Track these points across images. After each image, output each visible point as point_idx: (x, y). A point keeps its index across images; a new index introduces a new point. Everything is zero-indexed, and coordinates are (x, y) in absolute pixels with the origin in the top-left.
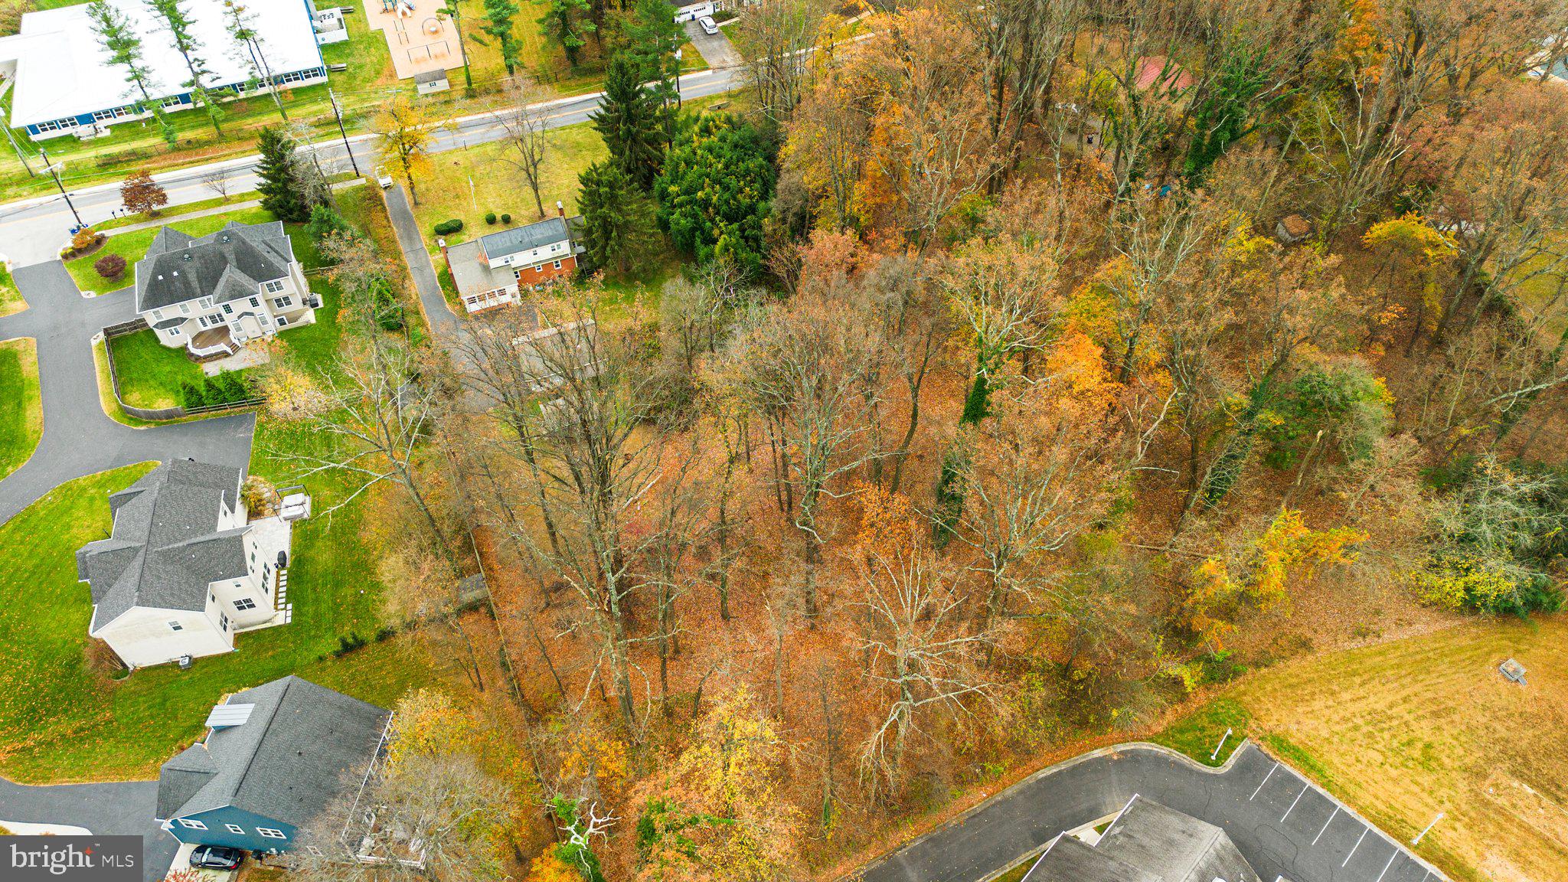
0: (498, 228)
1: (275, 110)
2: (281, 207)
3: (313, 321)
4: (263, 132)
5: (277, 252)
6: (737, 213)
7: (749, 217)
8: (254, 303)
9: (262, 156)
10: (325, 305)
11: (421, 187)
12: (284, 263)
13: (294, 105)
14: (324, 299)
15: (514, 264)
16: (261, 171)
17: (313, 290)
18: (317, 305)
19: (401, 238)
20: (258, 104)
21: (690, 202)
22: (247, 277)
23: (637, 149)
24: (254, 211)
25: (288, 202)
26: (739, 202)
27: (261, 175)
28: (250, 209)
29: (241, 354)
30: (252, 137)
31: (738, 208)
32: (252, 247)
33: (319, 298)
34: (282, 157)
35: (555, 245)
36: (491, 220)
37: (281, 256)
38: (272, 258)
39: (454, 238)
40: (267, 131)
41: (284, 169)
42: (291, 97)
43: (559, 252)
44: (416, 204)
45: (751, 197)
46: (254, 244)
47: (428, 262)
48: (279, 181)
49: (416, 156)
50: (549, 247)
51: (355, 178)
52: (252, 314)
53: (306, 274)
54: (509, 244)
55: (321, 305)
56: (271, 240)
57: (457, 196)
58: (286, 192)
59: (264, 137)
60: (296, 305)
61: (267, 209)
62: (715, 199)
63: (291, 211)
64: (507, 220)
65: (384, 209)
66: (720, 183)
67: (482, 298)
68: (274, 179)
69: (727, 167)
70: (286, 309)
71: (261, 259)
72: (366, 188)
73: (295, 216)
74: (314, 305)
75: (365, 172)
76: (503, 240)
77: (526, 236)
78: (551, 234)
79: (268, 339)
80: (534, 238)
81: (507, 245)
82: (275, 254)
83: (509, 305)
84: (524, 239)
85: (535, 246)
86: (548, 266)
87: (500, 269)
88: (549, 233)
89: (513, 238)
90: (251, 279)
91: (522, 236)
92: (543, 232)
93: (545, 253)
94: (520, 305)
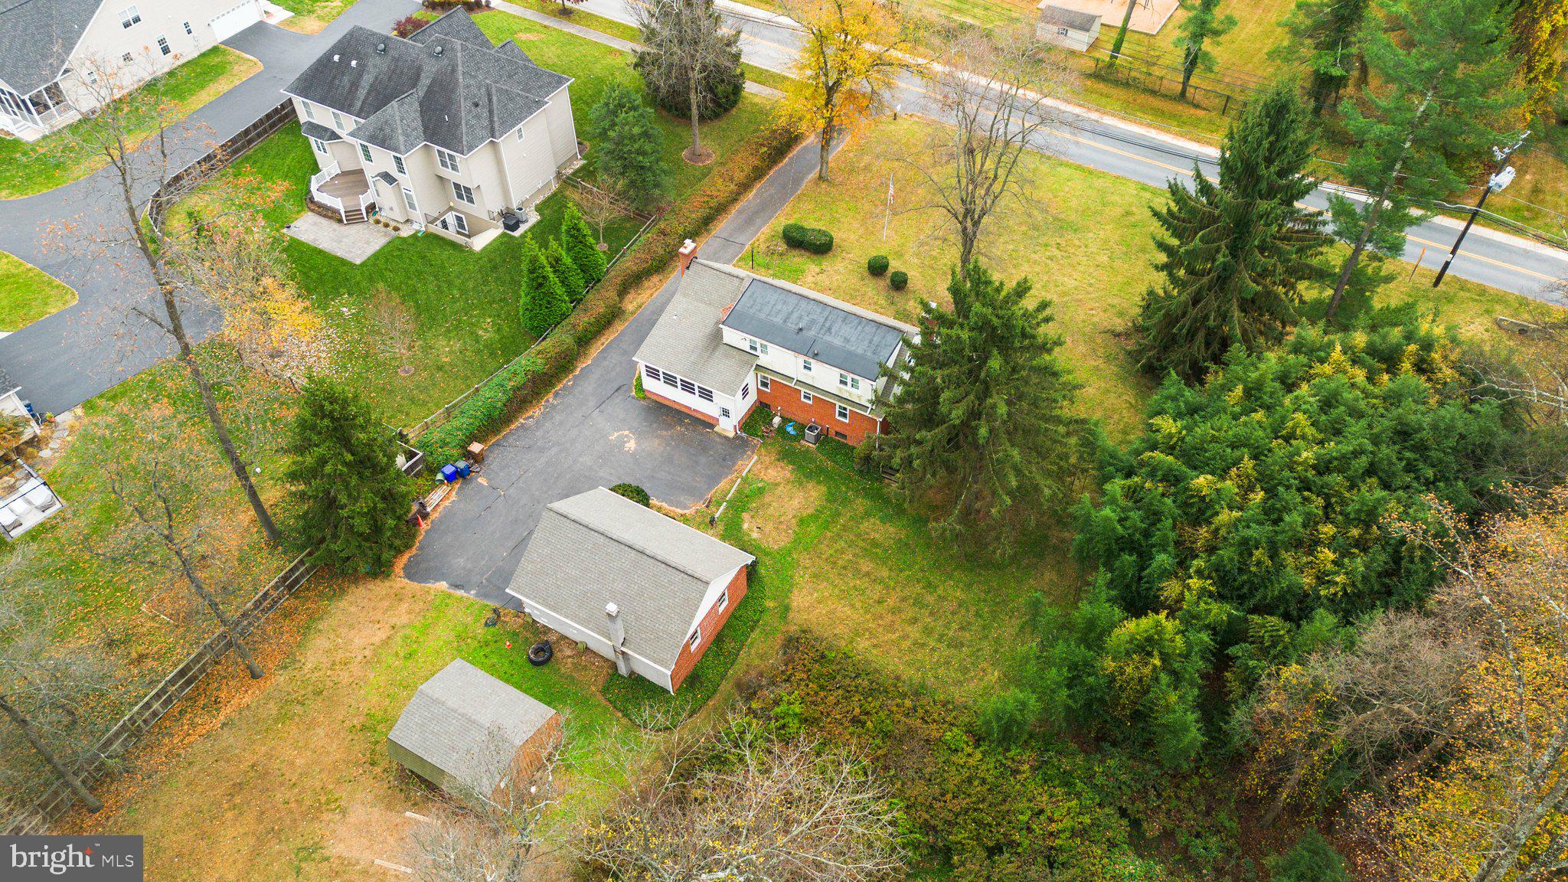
0: (875, 289)
3: (480, 247)
6: (1254, 589)
7: (1273, 620)
8: (400, 165)
14: (534, 227)
15: (764, 360)
18: (514, 229)
19: (741, 212)
21: (1172, 479)
23: (1212, 302)
26: (1280, 566)
29: (356, 230)
31: (1267, 579)
33: (532, 220)
35: (849, 377)
36: (877, 269)
43: (847, 392)
44: (821, 177)
45: (1322, 579)
50: (836, 373)
52: (394, 181)
53: (565, 181)
54: (780, 320)
55: (519, 232)
62: (1225, 516)
64: (895, 282)
66: (1271, 492)
67: (670, 380)
69: (1323, 467)
74: (512, 226)
76: (779, 307)
77: (818, 327)
78: (860, 351)
79: (406, 232)
80: (827, 338)
81: (775, 320)
82: (486, 114)
83: (712, 426)
84: (809, 329)
85: (813, 353)
86: (823, 403)
87: (735, 352)
88: (859, 348)
89: (795, 315)
90: (421, 129)
91: (813, 322)
92: (853, 339)
93: (825, 377)
94: (726, 438)
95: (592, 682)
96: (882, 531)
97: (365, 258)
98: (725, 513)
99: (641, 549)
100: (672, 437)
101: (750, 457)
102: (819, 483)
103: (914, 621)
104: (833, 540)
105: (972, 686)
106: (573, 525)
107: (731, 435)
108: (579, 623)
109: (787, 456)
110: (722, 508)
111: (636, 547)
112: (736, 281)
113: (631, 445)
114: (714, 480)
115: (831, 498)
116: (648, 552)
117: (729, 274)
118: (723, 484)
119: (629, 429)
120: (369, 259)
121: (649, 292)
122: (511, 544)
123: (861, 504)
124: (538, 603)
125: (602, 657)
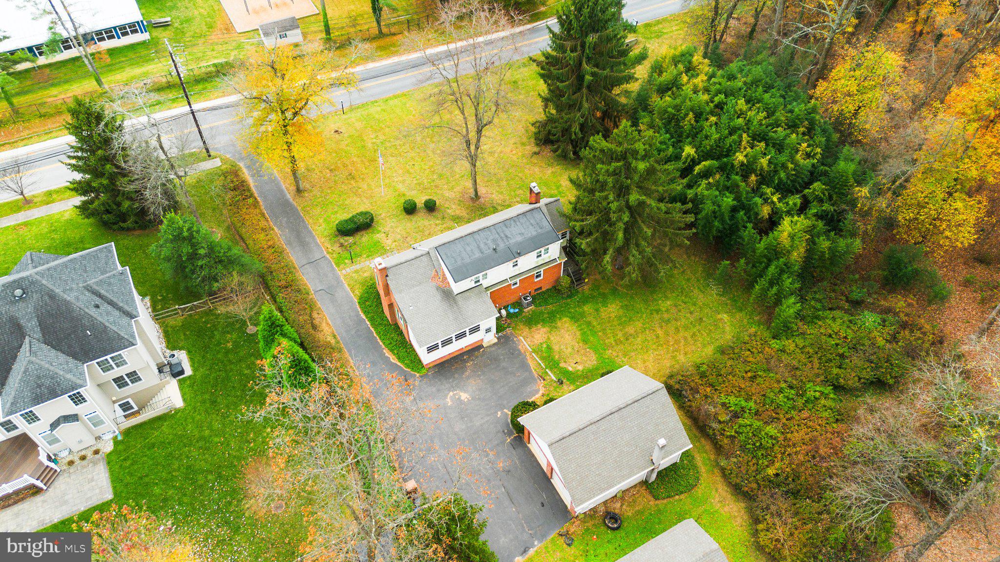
0: (421, 220)
1: (87, 75)
2: (108, 212)
3: (179, 403)
4: (73, 105)
5: (111, 303)
7: (813, 186)
8: (78, 399)
9: (72, 139)
10: (195, 370)
11: (301, 166)
12: (125, 320)
13: (110, 68)
14: (191, 360)
15: (485, 283)
16: (73, 162)
17: (172, 343)
18: (182, 372)
19: (289, 243)
20: (63, 70)
21: (720, 169)
22: (62, 357)
24: (67, 216)
25: (119, 205)
27: (76, 168)
28: (62, 213)
29: (60, 485)
30: (59, 113)
32: (67, 303)
33: (182, 357)
34: (107, 142)
35: (540, 251)
36: (410, 209)
37: (120, 309)
38: (106, 317)
39: (364, 239)
40: (79, 103)
41: (109, 159)
42: (108, 60)
43: (545, 258)
44: (299, 191)
46: (70, 297)
47: (337, 279)
48: (102, 175)
49: (300, 128)
50: (534, 254)
51: (204, 160)
52: (74, 418)
53: (157, 318)
54: (477, 255)
55: (188, 372)
56: (98, 283)
57: (351, 176)
58: (113, 191)
59: (74, 113)
60: (150, 377)
61: (87, 217)
63: (123, 217)
64: (431, 207)
65: (256, 204)
67: (447, 342)
68: (97, 174)
70: (132, 388)
71: (85, 322)
72: (225, 174)
73: (129, 223)
74: (177, 372)
75: (216, 150)
76: (468, 249)
77: (500, 240)
78: (534, 233)
79: (108, 447)
80: (512, 241)
81: (476, 256)
82: (110, 308)
83: (481, 346)
84: (498, 245)
85: (515, 254)
86: (527, 279)
87: (468, 294)
88: (532, 232)
89: (482, 245)
90: (70, 359)
91: (494, 240)
92: (523, 231)
93: (528, 262)
94: (494, 344)
95: (645, 500)
96: (613, 309)
97: (111, 490)
98: (555, 374)
99: (617, 409)
100: (473, 371)
101: (519, 341)
102: (560, 319)
103: (677, 330)
104: (605, 334)
105: (728, 329)
106: (572, 438)
107: (496, 340)
108: (629, 478)
109: (531, 322)
110: (549, 373)
111: (614, 410)
112: (424, 259)
113: (464, 396)
114: (524, 366)
115: (575, 318)
116: (622, 406)
117: (416, 258)
118: (532, 365)
119: (450, 391)
120: (114, 488)
121: (324, 325)
122: (507, 502)
123: (588, 308)
124: (599, 494)
125: (632, 487)
